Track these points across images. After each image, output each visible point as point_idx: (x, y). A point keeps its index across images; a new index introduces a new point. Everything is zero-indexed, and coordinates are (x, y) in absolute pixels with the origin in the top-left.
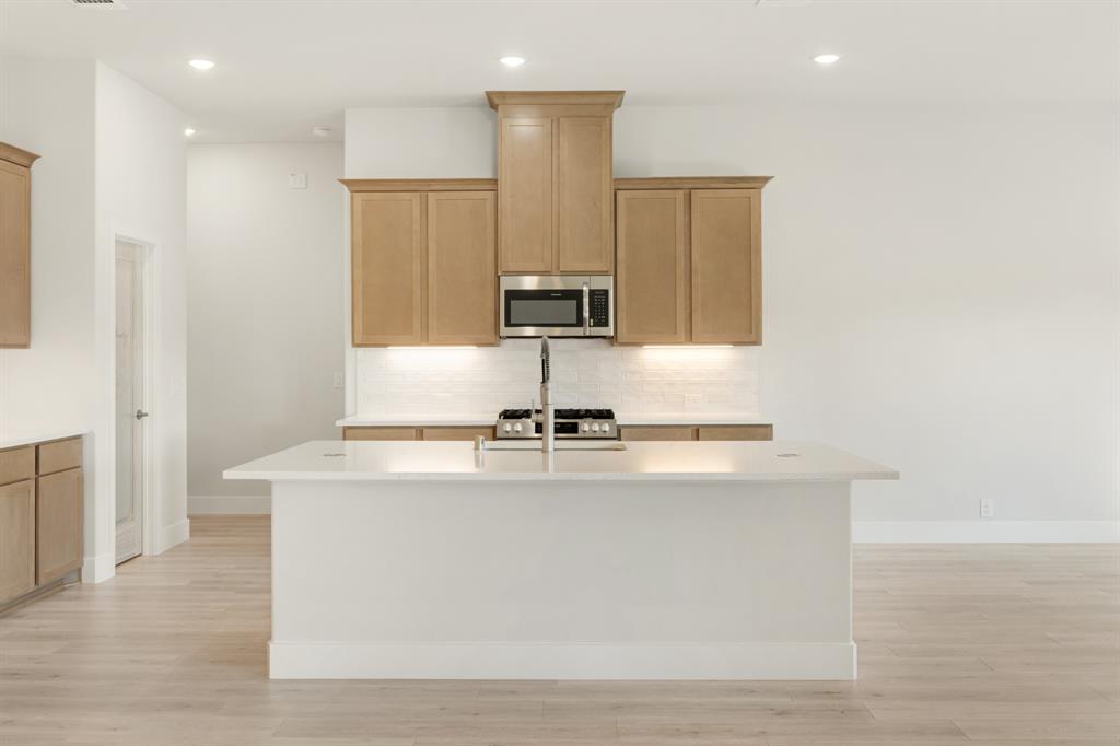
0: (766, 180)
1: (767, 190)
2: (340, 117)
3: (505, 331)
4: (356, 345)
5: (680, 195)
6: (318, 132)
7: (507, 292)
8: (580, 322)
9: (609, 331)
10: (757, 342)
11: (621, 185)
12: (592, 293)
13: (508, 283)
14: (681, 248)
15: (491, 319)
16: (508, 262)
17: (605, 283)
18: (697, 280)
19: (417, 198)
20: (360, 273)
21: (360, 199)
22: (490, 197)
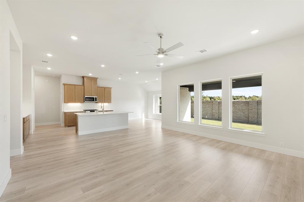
1: (112, 89)
2: (61, 75)
3: (85, 101)
4: (65, 102)
5: (104, 89)
6: (54, 76)
8: (94, 101)
9: (97, 102)
10: (111, 103)
11: (98, 87)
12: (95, 98)
13: (85, 96)
14: (104, 94)
15: (83, 101)
16: (86, 94)
17: (96, 97)
18: (105, 97)
19: (74, 87)
20: (66, 94)
21: (66, 86)
22: (83, 87)
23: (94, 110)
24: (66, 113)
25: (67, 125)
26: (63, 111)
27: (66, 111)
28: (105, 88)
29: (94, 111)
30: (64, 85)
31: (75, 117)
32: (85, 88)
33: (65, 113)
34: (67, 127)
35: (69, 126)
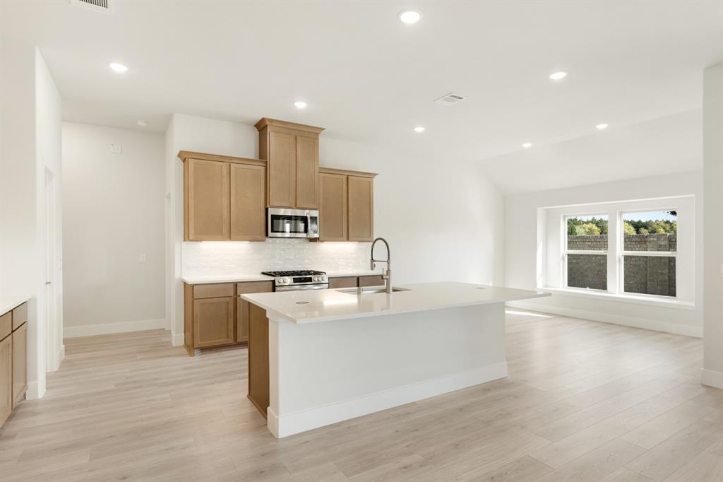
0: (376, 174)
1: (375, 180)
3: (270, 234)
4: (187, 237)
5: (344, 178)
6: (141, 123)
7: (272, 215)
8: (306, 230)
9: (318, 235)
11: (322, 170)
12: (311, 218)
13: (272, 212)
14: (344, 200)
15: (263, 230)
16: (273, 200)
17: (316, 213)
18: (350, 214)
19: (225, 165)
20: (192, 202)
21: (191, 162)
22: (263, 168)
23: (309, 273)
24: (193, 286)
25: (198, 343)
26: (177, 275)
27: (192, 279)
28: (348, 176)
29: (310, 280)
30: (184, 157)
31: (231, 307)
32: (272, 172)
33: (189, 289)
34: (196, 352)
35: (204, 350)
